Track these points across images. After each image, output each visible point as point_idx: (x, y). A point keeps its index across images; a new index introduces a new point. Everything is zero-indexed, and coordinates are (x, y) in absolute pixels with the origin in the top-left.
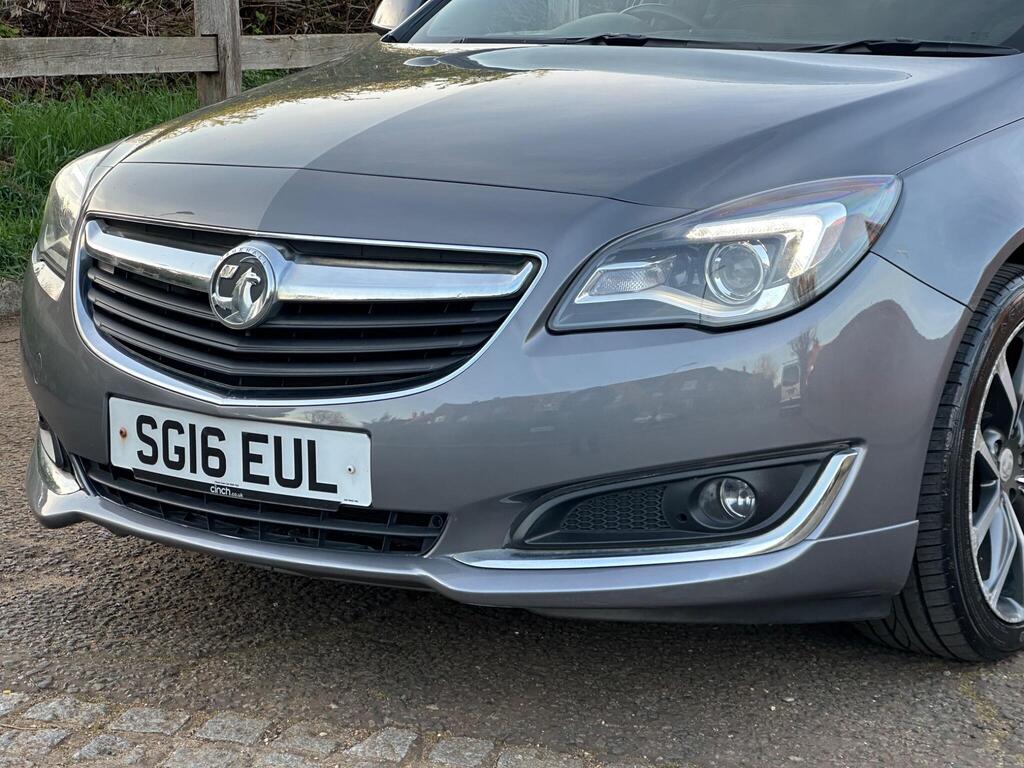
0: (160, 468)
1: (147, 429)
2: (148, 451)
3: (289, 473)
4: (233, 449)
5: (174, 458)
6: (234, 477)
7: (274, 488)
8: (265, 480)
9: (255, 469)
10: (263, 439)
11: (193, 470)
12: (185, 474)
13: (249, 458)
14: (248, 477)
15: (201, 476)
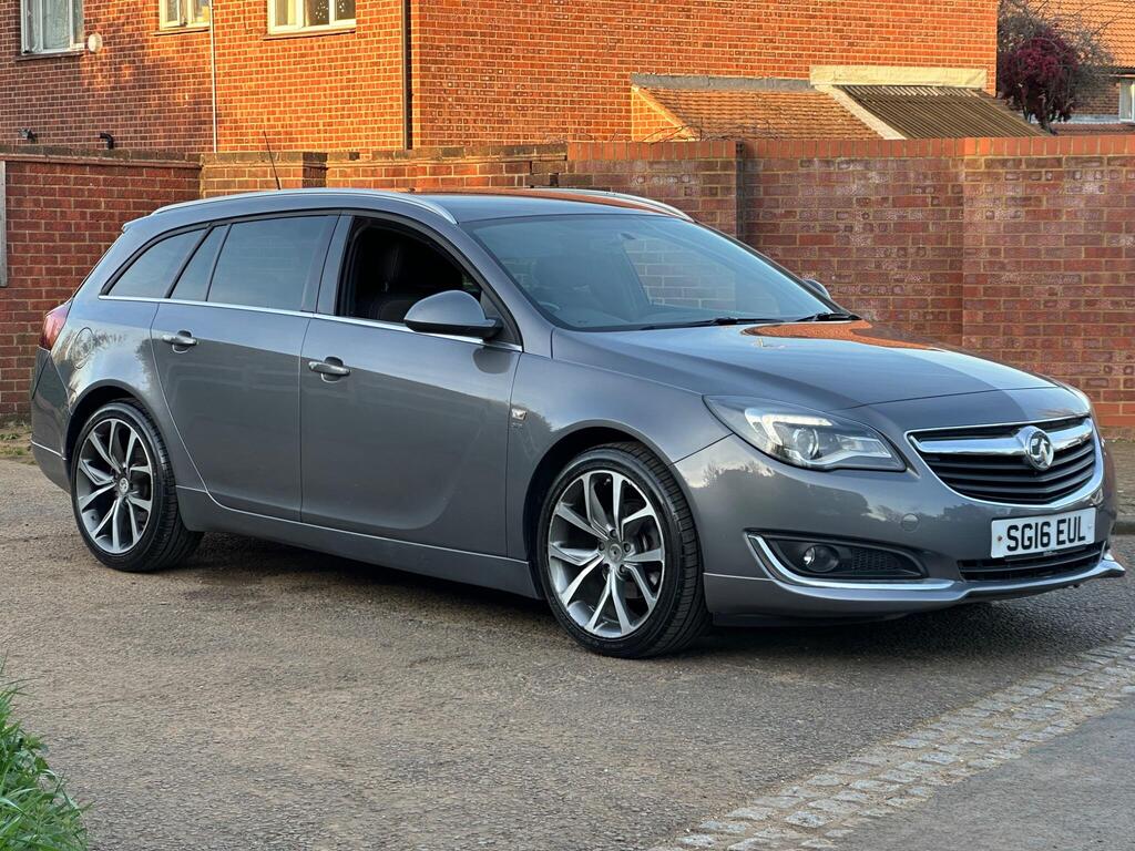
0: (1020, 551)
1: (1013, 533)
2: (1013, 544)
3: (1072, 537)
4: (1052, 530)
5: (1027, 543)
6: (1053, 545)
7: (1068, 545)
8: (1063, 542)
9: (1062, 537)
10: (1063, 521)
11: (1036, 547)
12: (1033, 550)
13: (1060, 532)
14: (1059, 543)
15: (1040, 549)
